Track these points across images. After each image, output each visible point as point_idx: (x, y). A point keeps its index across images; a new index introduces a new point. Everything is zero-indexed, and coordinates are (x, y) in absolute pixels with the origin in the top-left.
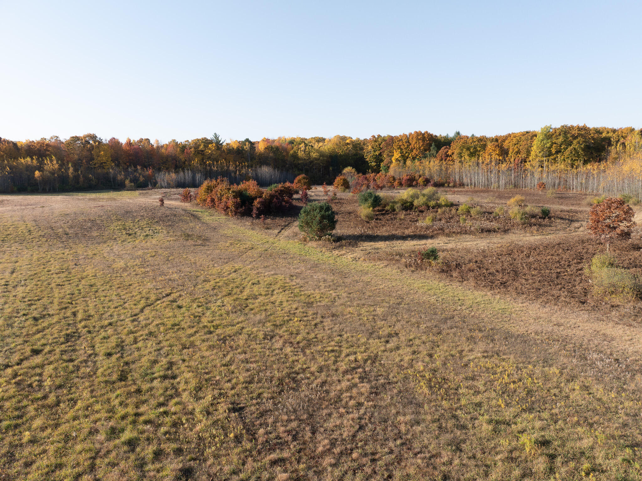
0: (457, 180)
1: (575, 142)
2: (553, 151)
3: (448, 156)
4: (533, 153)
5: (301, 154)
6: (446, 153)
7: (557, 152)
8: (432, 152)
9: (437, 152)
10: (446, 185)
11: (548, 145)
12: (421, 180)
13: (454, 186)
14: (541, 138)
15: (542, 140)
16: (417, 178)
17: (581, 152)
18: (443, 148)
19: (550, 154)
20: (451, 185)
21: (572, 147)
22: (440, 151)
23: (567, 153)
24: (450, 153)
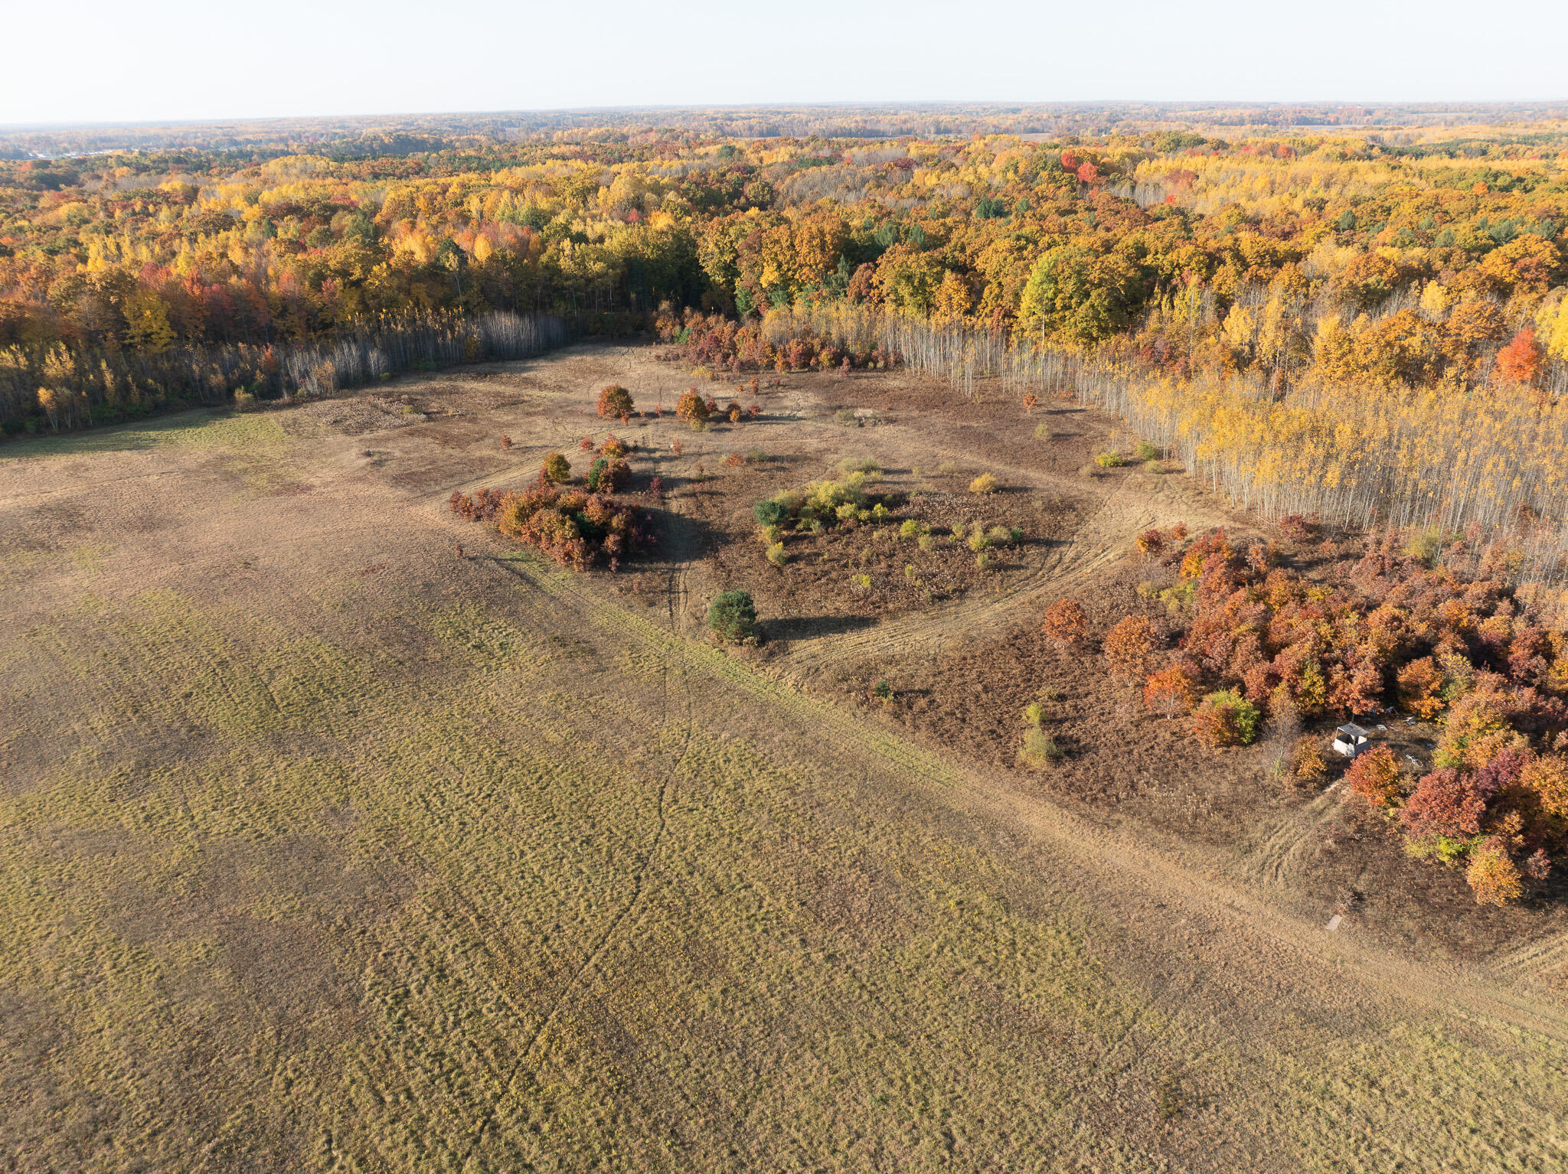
0: (890, 349)
1: (1094, 294)
2: (1059, 304)
3: (870, 286)
4: (1023, 306)
5: (565, 263)
6: (867, 280)
7: (1066, 308)
8: (839, 274)
9: (851, 273)
10: (871, 365)
11: (1050, 294)
12: (824, 356)
13: (886, 368)
14: (1038, 280)
15: (1042, 283)
16: (817, 348)
17: (1103, 315)
18: (862, 267)
19: (1052, 309)
20: (880, 364)
21: (1088, 303)
22: (857, 274)
23: (1082, 311)
24: (875, 280)
